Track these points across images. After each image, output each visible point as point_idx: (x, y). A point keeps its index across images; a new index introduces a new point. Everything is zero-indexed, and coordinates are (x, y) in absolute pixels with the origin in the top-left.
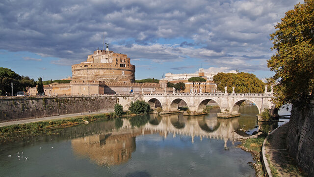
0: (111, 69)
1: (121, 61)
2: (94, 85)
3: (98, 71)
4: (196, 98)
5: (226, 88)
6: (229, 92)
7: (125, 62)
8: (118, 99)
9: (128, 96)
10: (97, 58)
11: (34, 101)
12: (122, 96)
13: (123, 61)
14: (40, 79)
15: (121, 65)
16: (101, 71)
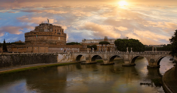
0: (51, 36)
1: (58, 31)
2: (42, 46)
3: (43, 37)
4: (108, 55)
5: (127, 49)
6: (130, 51)
7: (60, 31)
8: (58, 55)
9: (64, 53)
10: (42, 28)
11: (5, 56)
12: (60, 53)
13: (59, 31)
14: (4, 42)
15: (58, 33)
16: (45, 37)
